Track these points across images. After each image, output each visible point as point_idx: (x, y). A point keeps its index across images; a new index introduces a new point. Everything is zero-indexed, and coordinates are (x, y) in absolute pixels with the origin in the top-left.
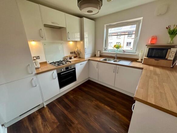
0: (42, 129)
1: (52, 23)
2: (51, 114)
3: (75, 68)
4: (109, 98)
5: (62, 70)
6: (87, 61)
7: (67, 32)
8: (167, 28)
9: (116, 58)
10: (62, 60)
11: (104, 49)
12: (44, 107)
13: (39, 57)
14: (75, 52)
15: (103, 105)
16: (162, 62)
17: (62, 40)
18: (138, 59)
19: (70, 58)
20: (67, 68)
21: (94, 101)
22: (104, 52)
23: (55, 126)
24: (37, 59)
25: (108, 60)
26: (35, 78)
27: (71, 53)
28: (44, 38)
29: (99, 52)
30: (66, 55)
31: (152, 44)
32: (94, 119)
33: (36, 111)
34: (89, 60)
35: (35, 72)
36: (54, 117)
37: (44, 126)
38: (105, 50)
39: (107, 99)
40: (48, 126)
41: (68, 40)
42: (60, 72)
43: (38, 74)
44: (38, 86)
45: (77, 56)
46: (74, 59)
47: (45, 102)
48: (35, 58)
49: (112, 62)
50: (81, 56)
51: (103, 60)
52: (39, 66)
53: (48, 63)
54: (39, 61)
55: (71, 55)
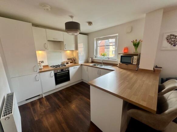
0: (39, 109)
1: (54, 39)
2: (46, 102)
3: (69, 71)
5: (58, 71)
6: (79, 66)
7: (64, 44)
8: (132, 42)
9: (102, 63)
10: (60, 64)
11: (94, 57)
12: (43, 97)
13: (43, 61)
14: (71, 59)
15: (86, 98)
16: (130, 66)
17: (61, 50)
19: (67, 63)
20: (62, 70)
23: (48, 108)
24: (42, 63)
25: (96, 65)
26: (38, 75)
27: (68, 59)
28: (47, 48)
29: (91, 59)
30: (63, 61)
31: (125, 53)
33: (37, 100)
34: (82, 65)
35: (39, 71)
36: (48, 103)
37: (41, 108)
38: (96, 57)
40: (43, 107)
41: (65, 50)
42: (56, 72)
43: (40, 72)
44: (39, 80)
45: (73, 62)
46: (70, 64)
47: (44, 93)
48: (40, 62)
49: (98, 66)
50: (76, 62)
51: (92, 65)
52: (42, 68)
53: (49, 66)
54: (43, 64)
55: (68, 61)
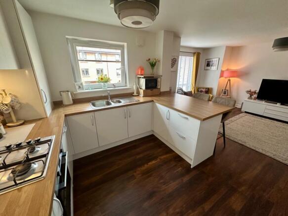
4: (138, 154)
9: (109, 97)
11: (77, 87)
15: (146, 166)
18: (133, 93)
21: (135, 174)
22: (79, 91)
29: (69, 93)
32: (164, 185)
34: (66, 116)
38: (80, 87)
39: (138, 157)
